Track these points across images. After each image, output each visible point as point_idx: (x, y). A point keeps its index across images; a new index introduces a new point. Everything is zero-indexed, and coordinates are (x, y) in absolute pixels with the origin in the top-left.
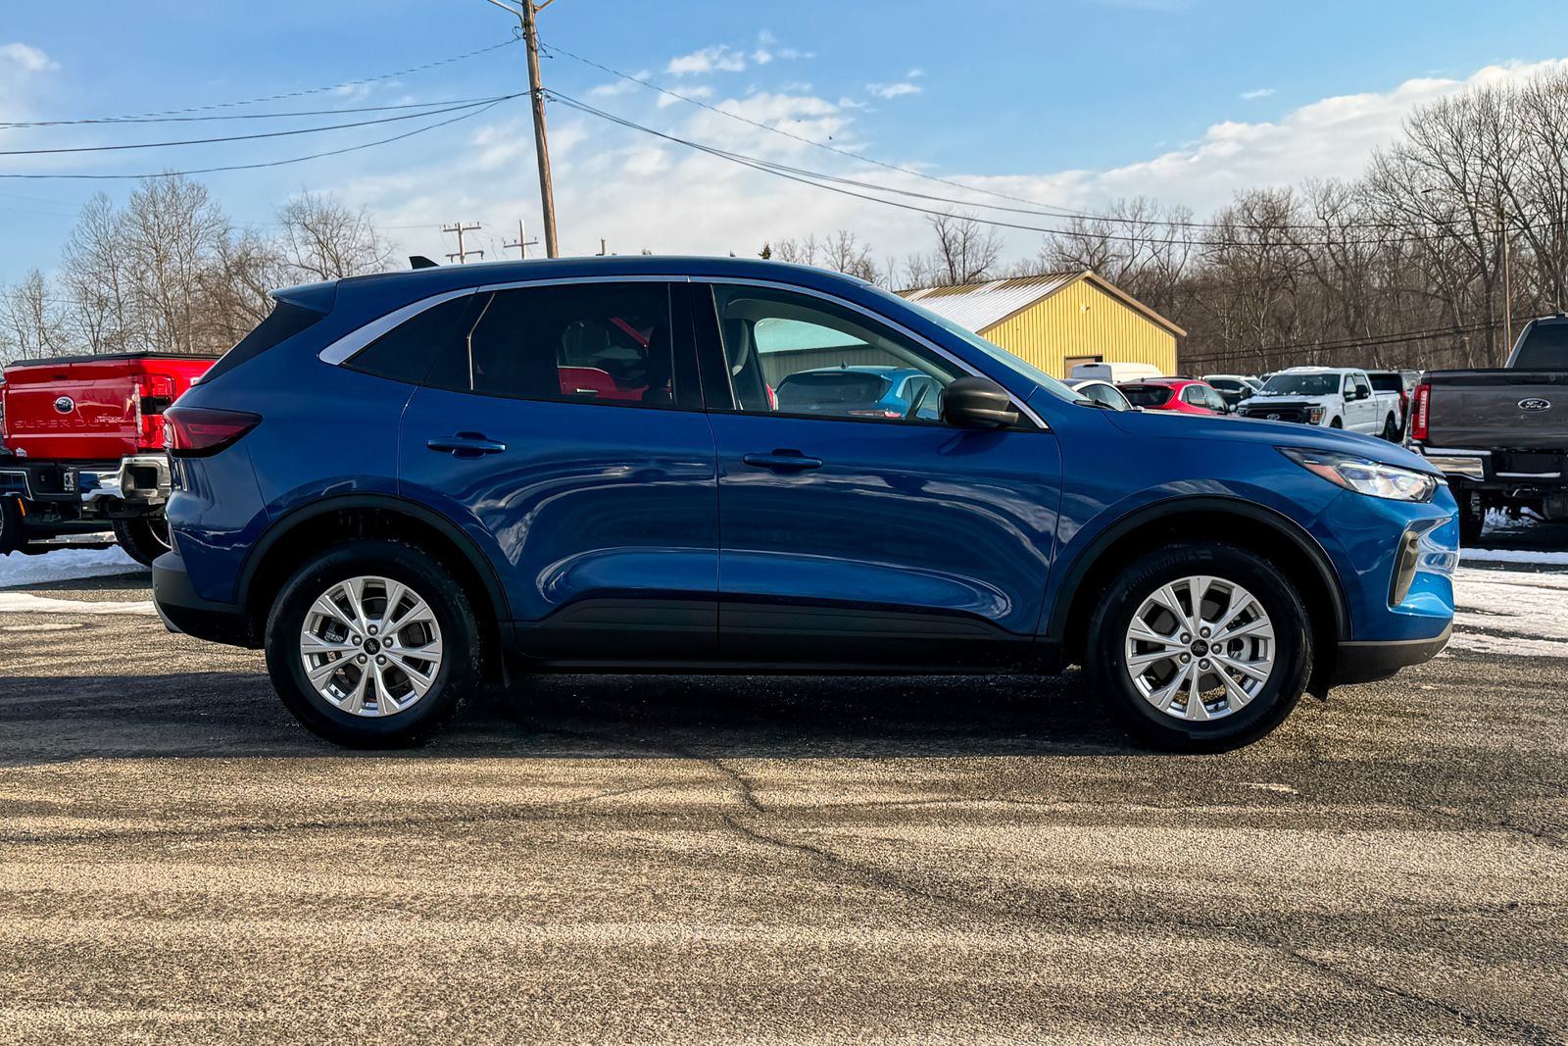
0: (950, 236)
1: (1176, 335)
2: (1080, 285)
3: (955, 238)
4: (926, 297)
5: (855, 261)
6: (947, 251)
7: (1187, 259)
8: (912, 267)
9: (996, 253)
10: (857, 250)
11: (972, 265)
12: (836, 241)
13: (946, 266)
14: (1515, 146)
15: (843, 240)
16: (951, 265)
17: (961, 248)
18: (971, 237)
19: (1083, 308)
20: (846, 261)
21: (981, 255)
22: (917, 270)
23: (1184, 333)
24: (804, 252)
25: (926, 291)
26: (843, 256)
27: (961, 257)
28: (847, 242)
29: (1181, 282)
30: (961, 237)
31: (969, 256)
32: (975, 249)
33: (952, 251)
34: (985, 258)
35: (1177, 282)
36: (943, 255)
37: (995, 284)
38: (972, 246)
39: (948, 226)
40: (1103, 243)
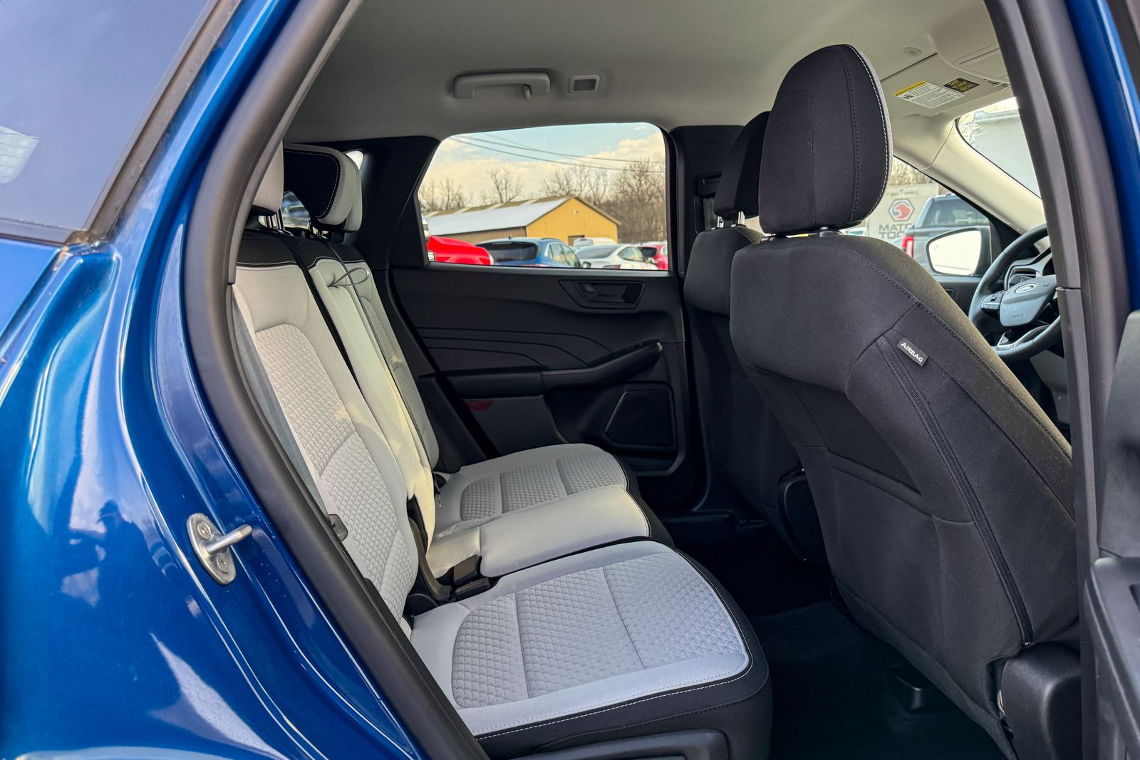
0: (499, 181)
1: (617, 224)
2: (573, 201)
3: (501, 182)
4: (499, 208)
5: (455, 193)
6: (498, 188)
7: (608, 192)
8: (482, 196)
9: (521, 189)
10: (455, 188)
11: (511, 196)
12: (445, 184)
13: (498, 195)
15: (448, 183)
16: (500, 195)
17: (504, 187)
18: (509, 181)
19: (575, 212)
20: (450, 193)
21: (514, 190)
22: (484, 198)
23: (620, 223)
24: (429, 189)
25: (497, 206)
26: (449, 191)
27: (504, 191)
28: (450, 184)
29: (606, 201)
30: (504, 181)
31: (508, 191)
32: (511, 187)
33: (500, 188)
34: (516, 191)
35: (602, 202)
36: (496, 190)
37: (533, 201)
38: (509, 186)
39: (497, 176)
40: (568, 184)
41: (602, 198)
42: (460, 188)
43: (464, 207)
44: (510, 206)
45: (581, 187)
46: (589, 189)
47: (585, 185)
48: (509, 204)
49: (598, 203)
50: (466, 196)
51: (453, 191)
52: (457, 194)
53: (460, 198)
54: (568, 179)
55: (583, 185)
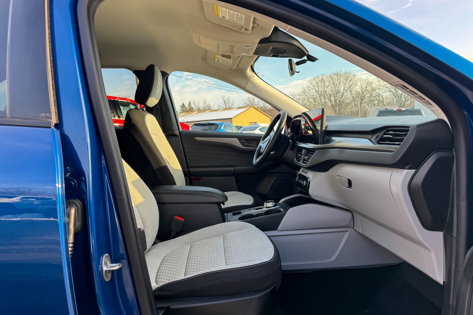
0: (225, 100)
1: (270, 118)
2: (252, 108)
3: (226, 100)
5: (207, 105)
6: (225, 103)
9: (234, 103)
10: (208, 103)
11: (230, 106)
12: (203, 101)
13: (225, 106)
14: (328, 85)
15: (205, 101)
16: (226, 105)
17: (227, 103)
18: (229, 100)
19: (253, 113)
20: (206, 105)
21: (231, 104)
22: (219, 107)
24: (197, 103)
26: (205, 104)
27: (227, 104)
28: (206, 101)
30: (227, 100)
31: (229, 104)
32: (230, 103)
33: (226, 103)
34: (232, 104)
35: (267, 109)
36: (224, 104)
37: (236, 108)
38: (229, 102)
39: (225, 98)
40: (254, 102)
41: (267, 108)
42: (209, 102)
43: (211, 110)
44: (227, 110)
45: (259, 103)
46: (262, 104)
47: (261, 102)
48: (230, 109)
49: (265, 110)
50: (212, 106)
51: (207, 104)
52: (208, 105)
53: (210, 107)
54: (254, 100)
55: (260, 102)
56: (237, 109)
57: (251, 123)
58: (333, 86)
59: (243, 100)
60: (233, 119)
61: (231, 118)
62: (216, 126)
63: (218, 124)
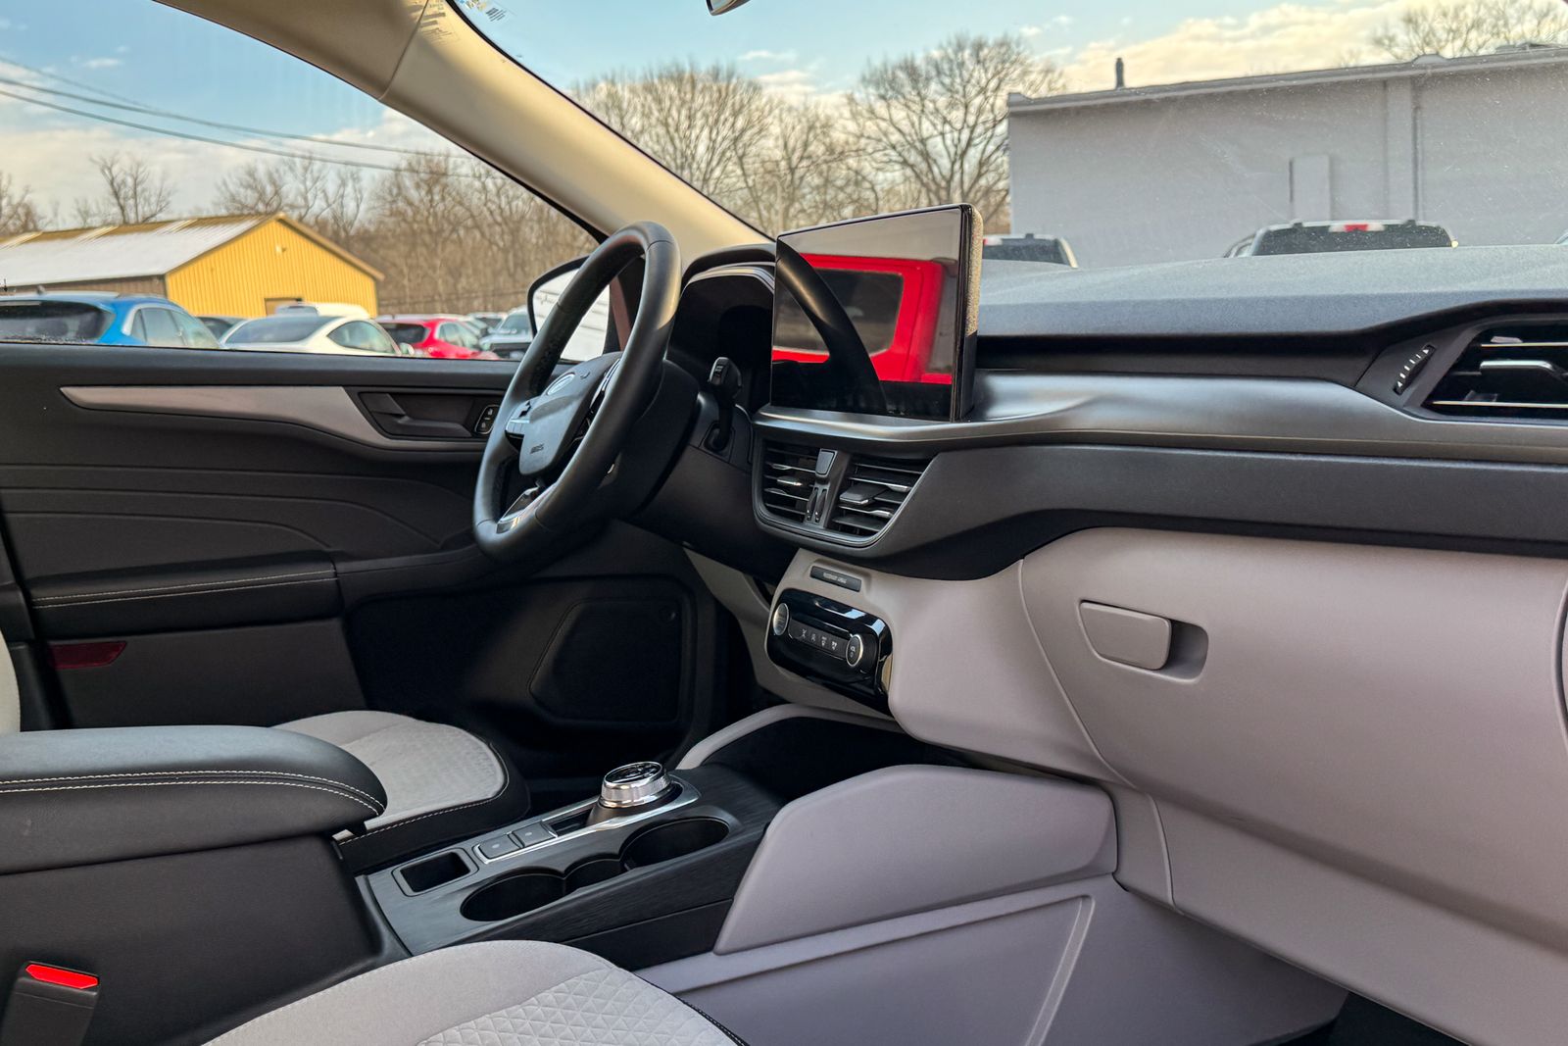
0: (118, 180)
1: (374, 278)
2: (273, 225)
3: (124, 182)
4: (105, 234)
5: (15, 201)
6: (116, 194)
7: (362, 210)
8: (79, 210)
9: (170, 199)
11: (144, 210)
13: (116, 210)
16: (122, 208)
17: (131, 193)
18: (142, 182)
19: (279, 249)
21: (153, 199)
22: (85, 214)
23: (380, 276)
25: (104, 230)
27: (132, 201)
29: (358, 230)
30: (130, 181)
31: (141, 201)
32: (147, 194)
33: (122, 194)
34: (158, 202)
35: (352, 232)
36: (114, 201)
37: (182, 223)
38: (144, 190)
39: (115, 170)
40: (277, 193)
41: (351, 224)
42: (27, 191)
43: (36, 230)
44: (131, 231)
45: (306, 199)
46: (324, 205)
47: (315, 197)
48: (148, 225)
49: (343, 234)
50: (42, 206)
51: (10, 197)
52: (19, 204)
53: (29, 214)
54: (278, 183)
55: (310, 196)
56: (191, 226)
57: (269, 303)
58: (661, 130)
59: (220, 183)
60: (169, 281)
61: (161, 277)
62: (89, 317)
63: (101, 307)
